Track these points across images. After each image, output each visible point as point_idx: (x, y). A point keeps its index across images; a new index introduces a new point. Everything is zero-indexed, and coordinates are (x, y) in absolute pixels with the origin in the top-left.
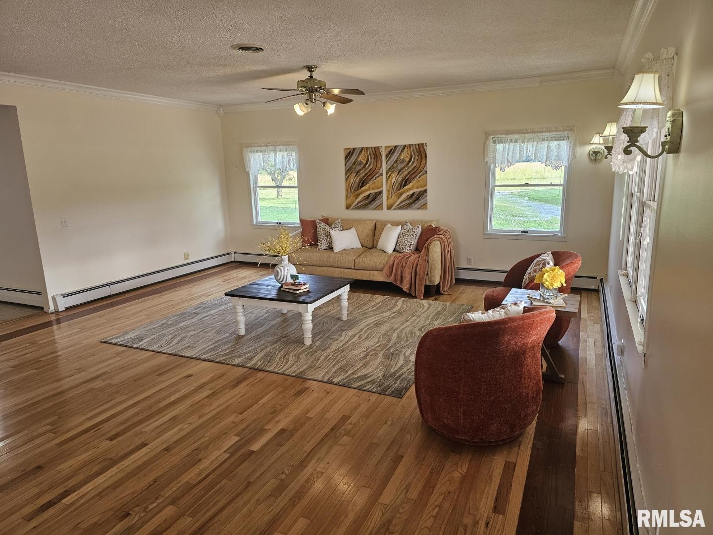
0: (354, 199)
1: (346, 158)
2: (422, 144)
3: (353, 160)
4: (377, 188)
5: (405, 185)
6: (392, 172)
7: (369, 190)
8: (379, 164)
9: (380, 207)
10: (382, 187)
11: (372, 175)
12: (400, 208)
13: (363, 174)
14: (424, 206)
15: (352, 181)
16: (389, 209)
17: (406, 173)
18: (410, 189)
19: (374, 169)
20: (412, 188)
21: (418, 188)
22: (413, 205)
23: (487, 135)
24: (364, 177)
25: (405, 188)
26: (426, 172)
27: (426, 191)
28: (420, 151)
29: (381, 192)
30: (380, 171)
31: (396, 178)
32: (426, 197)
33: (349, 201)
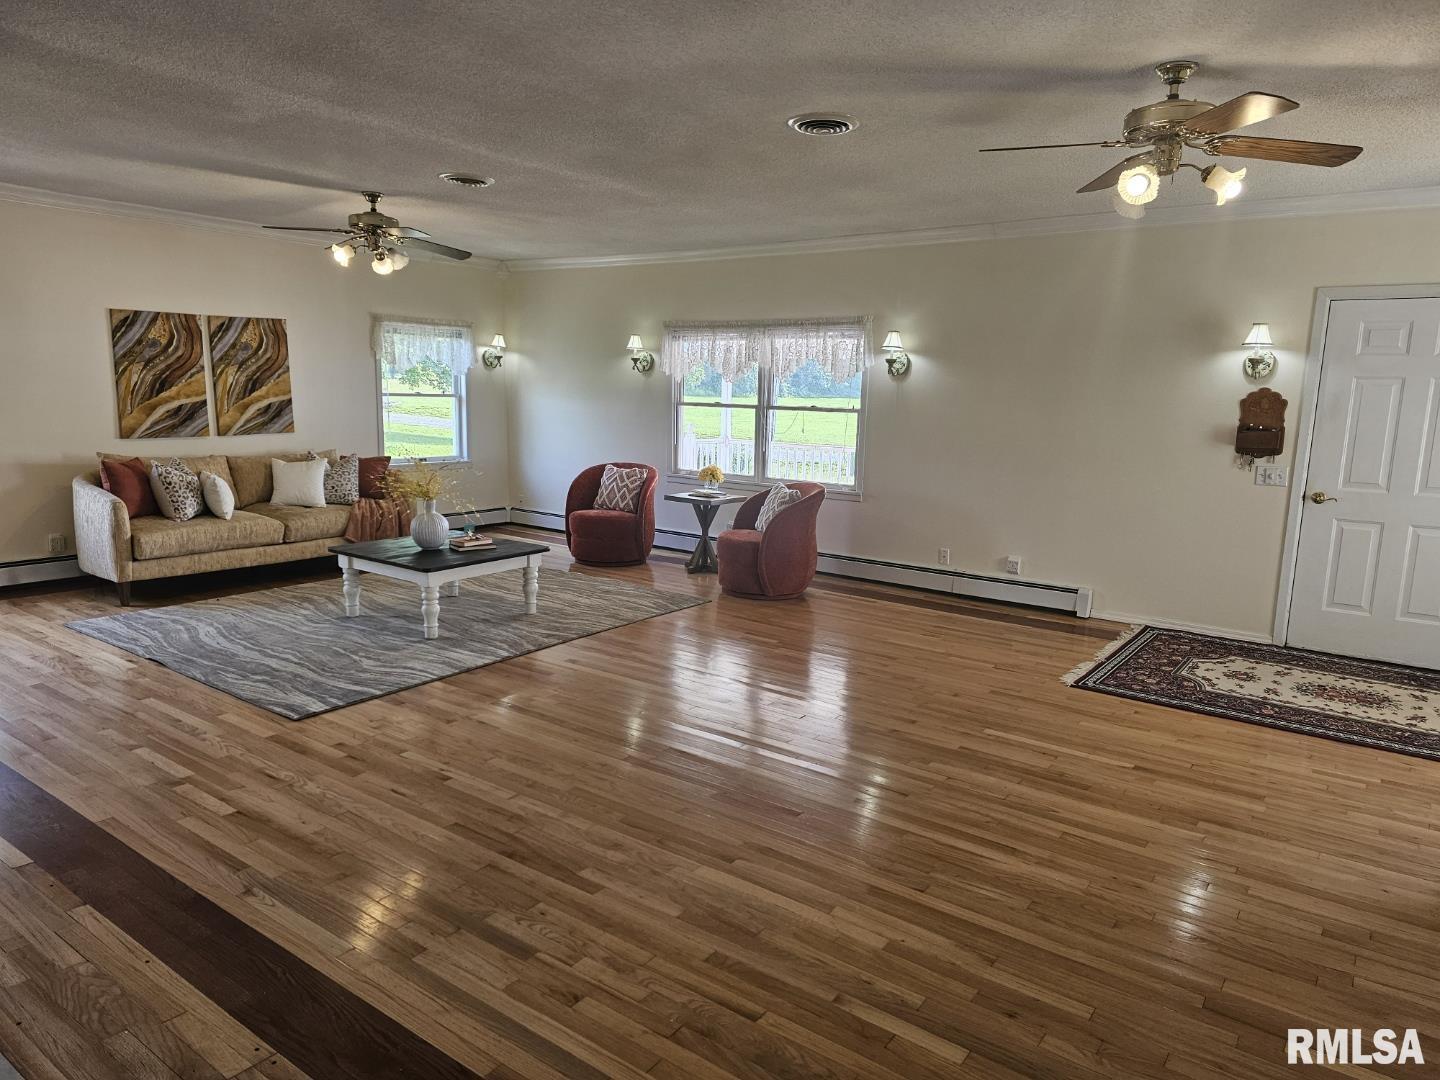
0: (144, 416)
1: (114, 331)
2: (280, 320)
3: (134, 335)
4: (197, 395)
5: (253, 390)
6: (227, 365)
7: (176, 397)
8: (197, 348)
9: (203, 432)
10: (205, 392)
11: (184, 367)
12: (246, 431)
13: (163, 366)
14: (289, 428)
15: (135, 378)
16: (225, 434)
17: (254, 368)
18: (263, 397)
19: (188, 356)
20: (265, 397)
21: (277, 395)
22: (269, 425)
23: (376, 320)
24: (163, 372)
25: (252, 395)
26: (288, 368)
27: (290, 401)
28: (276, 331)
29: (204, 403)
30: (201, 362)
31: (232, 376)
32: (291, 412)
33: (129, 421)
